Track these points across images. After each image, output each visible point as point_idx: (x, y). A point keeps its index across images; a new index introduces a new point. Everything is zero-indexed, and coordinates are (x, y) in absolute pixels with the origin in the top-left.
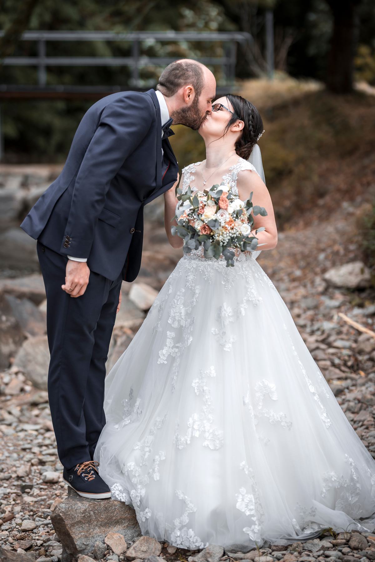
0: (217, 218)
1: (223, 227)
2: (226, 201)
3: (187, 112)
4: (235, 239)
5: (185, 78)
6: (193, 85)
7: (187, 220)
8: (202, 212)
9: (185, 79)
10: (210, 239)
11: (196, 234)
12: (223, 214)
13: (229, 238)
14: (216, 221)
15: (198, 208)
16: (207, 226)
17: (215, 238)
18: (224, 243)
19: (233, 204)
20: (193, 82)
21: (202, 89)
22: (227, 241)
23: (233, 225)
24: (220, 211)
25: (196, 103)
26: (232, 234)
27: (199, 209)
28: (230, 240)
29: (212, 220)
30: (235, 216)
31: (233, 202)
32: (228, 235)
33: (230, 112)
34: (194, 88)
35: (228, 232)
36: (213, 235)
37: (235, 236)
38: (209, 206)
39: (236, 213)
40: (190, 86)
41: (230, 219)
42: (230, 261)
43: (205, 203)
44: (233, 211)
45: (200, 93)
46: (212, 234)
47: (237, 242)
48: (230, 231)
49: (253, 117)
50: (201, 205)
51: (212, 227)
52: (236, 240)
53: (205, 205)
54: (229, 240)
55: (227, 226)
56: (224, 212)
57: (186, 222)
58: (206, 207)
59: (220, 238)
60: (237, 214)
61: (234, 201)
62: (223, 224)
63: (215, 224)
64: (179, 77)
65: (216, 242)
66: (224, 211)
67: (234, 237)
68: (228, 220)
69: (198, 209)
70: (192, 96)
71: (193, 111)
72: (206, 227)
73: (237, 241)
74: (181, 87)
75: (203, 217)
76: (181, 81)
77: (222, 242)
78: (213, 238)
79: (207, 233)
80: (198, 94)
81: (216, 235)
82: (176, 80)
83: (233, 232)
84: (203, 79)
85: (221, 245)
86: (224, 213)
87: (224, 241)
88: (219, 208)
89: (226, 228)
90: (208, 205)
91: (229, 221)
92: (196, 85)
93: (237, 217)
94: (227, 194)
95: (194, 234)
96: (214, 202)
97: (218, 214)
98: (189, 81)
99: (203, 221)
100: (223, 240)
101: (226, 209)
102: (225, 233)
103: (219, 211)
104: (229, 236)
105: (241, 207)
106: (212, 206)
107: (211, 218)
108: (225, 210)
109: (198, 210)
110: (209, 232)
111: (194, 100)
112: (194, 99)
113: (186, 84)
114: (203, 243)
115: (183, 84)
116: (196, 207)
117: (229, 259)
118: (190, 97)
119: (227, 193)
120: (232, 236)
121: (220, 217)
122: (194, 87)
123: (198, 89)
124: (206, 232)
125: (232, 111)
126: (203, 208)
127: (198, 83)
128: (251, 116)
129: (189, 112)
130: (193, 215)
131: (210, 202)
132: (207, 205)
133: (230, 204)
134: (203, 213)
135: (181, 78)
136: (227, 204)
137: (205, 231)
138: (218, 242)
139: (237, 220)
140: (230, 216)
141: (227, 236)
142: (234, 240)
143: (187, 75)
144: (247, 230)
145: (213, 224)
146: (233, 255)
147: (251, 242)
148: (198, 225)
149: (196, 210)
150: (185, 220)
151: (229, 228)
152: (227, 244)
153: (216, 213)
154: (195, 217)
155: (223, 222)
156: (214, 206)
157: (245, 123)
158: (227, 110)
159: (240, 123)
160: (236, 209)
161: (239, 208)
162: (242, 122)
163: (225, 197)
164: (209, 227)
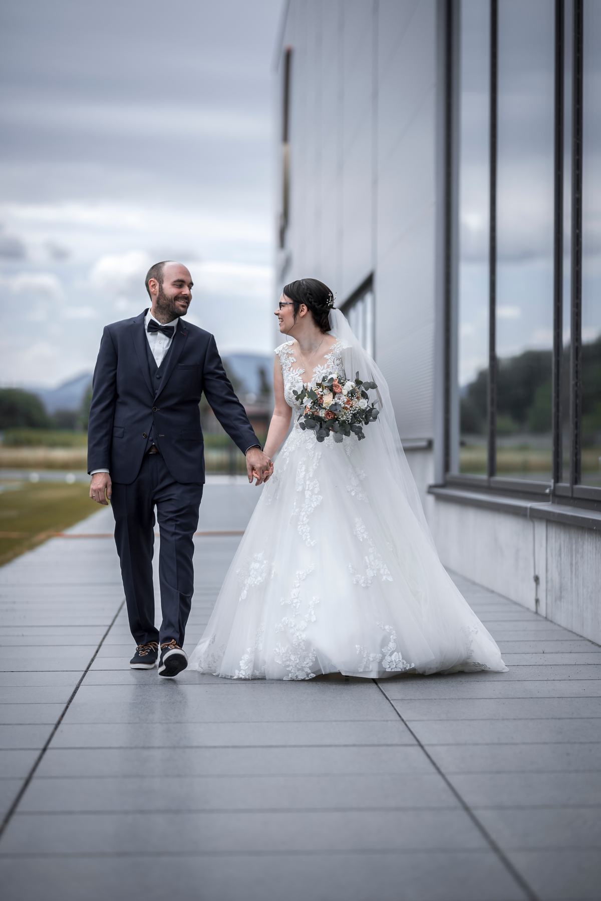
0: (336, 402)
1: (343, 408)
11: (322, 423)
13: (351, 415)
14: (336, 405)
15: (317, 399)
17: (339, 419)
18: (348, 421)
20: (154, 276)
22: (351, 418)
23: (351, 403)
24: (337, 395)
30: (350, 395)
33: (290, 303)
34: (156, 279)
35: (349, 411)
36: (337, 418)
40: (153, 279)
47: (359, 418)
48: (351, 409)
50: (319, 396)
51: (335, 411)
52: (358, 415)
54: (352, 416)
55: (346, 406)
59: (344, 418)
60: (352, 393)
62: (343, 406)
63: (336, 408)
65: (342, 422)
67: (355, 413)
70: (158, 286)
75: (324, 405)
81: (340, 417)
83: (353, 410)
84: (163, 270)
85: (347, 424)
88: (335, 394)
89: (346, 408)
91: (347, 401)
92: (157, 276)
93: (352, 396)
94: (338, 380)
97: (336, 399)
99: (325, 409)
100: (347, 419)
102: (347, 412)
104: (351, 413)
109: (318, 401)
111: (159, 288)
114: (331, 427)
116: (315, 399)
118: (156, 288)
125: (291, 302)
130: (315, 407)
131: (325, 391)
138: (344, 422)
139: (353, 398)
141: (349, 414)
142: (356, 417)
144: (364, 405)
145: (334, 408)
146: (361, 428)
147: (371, 413)
148: (322, 414)
149: (316, 402)
150: (309, 414)
151: (349, 407)
152: (351, 421)
153: (334, 398)
154: (317, 408)
155: (342, 403)
156: (329, 393)
157: (306, 305)
158: (286, 304)
159: (303, 306)
160: (349, 390)
161: (351, 389)
162: (303, 304)
163: (336, 383)
164: (331, 412)
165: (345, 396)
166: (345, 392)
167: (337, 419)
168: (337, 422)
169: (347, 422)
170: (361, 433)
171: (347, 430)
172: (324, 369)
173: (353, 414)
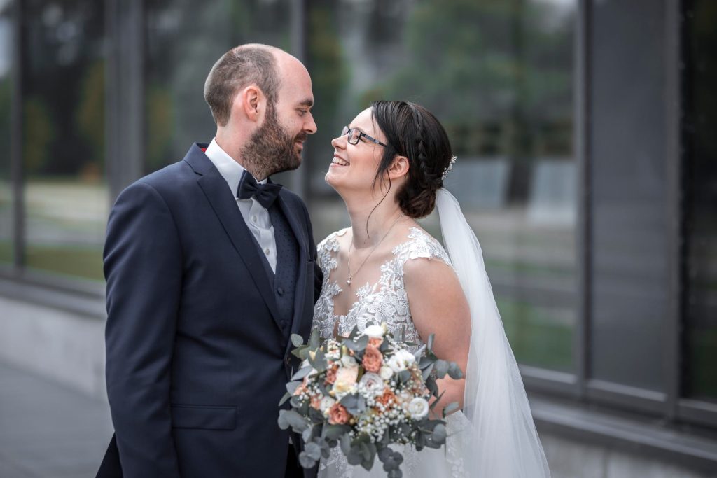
0: (360, 391)
1: (371, 407)
2: (377, 357)
3: (261, 139)
4: (397, 430)
5: (240, 75)
6: (257, 85)
7: (306, 397)
8: (333, 379)
9: (241, 77)
10: (349, 431)
11: (324, 424)
12: (371, 381)
13: (385, 426)
14: (357, 395)
15: (325, 372)
16: (342, 406)
17: (358, 429)
18: (376, 437)
19: (392, 362)
20: (256, 78)
21: (279, 88)
22: (382, 432)
23: (390, 401)
24: (367, 376)
25: (273, 117)
26: (391, 419)
27: (328, 374)
28: (387, 431)
29: (350, 395)
30: (393, 383)
31: (393, 357)
32: (382, 421)
33: (380, 143)
34: (262, 89)
35: (382, 416)
36: (356, 424)
37: (396, 422)
38: (346, 368)
39: (397, 377)
40: (253, 87)
41: (387, 390)
42: (394, 472)
43: (336, 363)
44: (391, 374)
45: (277, 96)
46: (352, 421)
47: (403, 435)
48: (386, 413)
49: (425, 145)
50: (330, 366)
51: (351, 408)
52: (400, 429)
53: (338, 366)
54: (385, 430)
55: (379, 404)
56: (373, 378)
57: (305, 400)
58: (339, 370)
59: (368, 429)
60: (400, 381)
61: (394, 354)
62: (371, 402)
63: (357, 403)
64: (230, 77)
65: (361, 437)
66: (374, 376)
67: (394, 425)
68: (380, 393)
69: (324, 375)
70: (262, 105)
71: (271, 133)
72: (341, 409)
73: (402, 432)
74: (237, 93)
75: (334, 391)
76: (234, 82)
77: (373, 435)
78: (356, 431)
79: (342, 421)
80: (272, 98)
81: (360, 425)
82: (226, 82)
83: (392, 415)
84: (277, 70)
85: (373, 442)
86: (373, 380)
87: (376, 434)
88: (362, 371)
89: (378, 408)
90: (343, 366)
91: (385, 395)
92: (265, 83)
93: (398, 386)
94: (381, 342)
95: (321, 425)
96: (354, 360)
97: (361, 384)
98: (248, 78)
99: (334, 398)
100: (374, 432)
101: (378, 372)
102: (377, 418)
103: (364, 376)
104: (385, 423)
105: (407, 366)
106: (350, 367)
107: (348, 392)
108: (375, 374)
109: (326, 376)
110: (345, 419)
111: (268, 112)
112: (267, 110)
113: (243, 85)
114: (339, 442)
115: (238, 87)
116: (323, 370)
117: (392, 468)
118: (257, 108)
119: (380, 339)
120: (391, 423)
121: (364, 390)
122: (261, 87)
123: (270, 91)
124: (341, 418)
125: (384, 141)
126: (334, 372)
127: (266, 79)
128: (421, 145)
129: (265, 137)
130: (315, 387)
131: (345, 359)
132: (341, 366)
133: (386, 362)
134: (334, 382)
135: (234, 77)
136: (379, 361)
137: (339, 416)
138: (366, 438)
139: (398, 391)
140: (386, 385)
141: (381, 424)
142: (395, 432)
143: (243, 69)
144: (422, 410)
145: (352, 402)
146: (398, 458)
147: (432, 430)
148: (326, 406)
149: (321, 376)
150: (301, 397)
151: (383, 409)
152: (383, 439)
153: (358, 381)
154: (318, 391)
155: (372, 398)
156: (354, 367)
157: (410, 161)
158: (373, 140)
159: (401, 160)
160: (397, 371)
161: (403, 368)
162: (405, 158)
163: (374, 347)
164: (345, 408)
165: (384, 381)
166: (387, 373)
167: (353, 427)
168: (351, 433)
169: (372, 438)
170: (397, 469)
171: (368, 457)
172: (371, 292)
173: (388, 424)
